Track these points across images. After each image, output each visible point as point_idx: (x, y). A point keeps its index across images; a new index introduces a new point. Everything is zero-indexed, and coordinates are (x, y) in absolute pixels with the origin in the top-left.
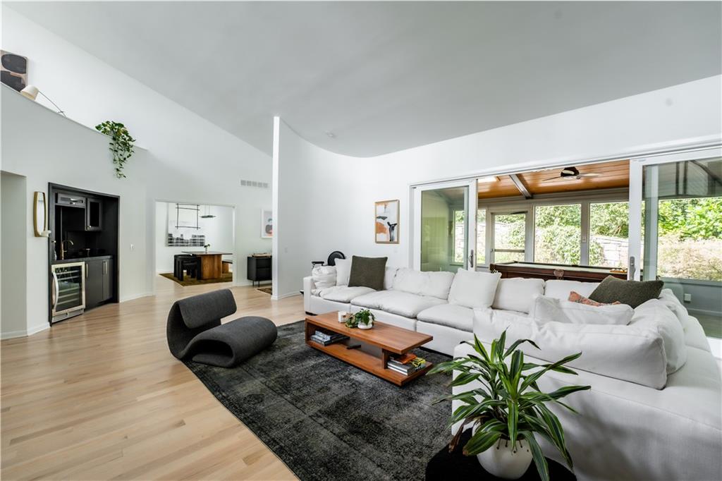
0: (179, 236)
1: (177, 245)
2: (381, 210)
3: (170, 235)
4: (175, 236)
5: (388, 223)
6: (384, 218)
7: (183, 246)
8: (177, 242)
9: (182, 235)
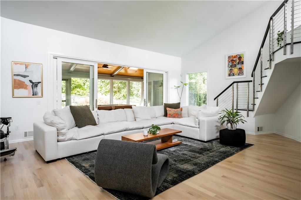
2: (21, 70)
5: (31, 81)
6: (25, 77)
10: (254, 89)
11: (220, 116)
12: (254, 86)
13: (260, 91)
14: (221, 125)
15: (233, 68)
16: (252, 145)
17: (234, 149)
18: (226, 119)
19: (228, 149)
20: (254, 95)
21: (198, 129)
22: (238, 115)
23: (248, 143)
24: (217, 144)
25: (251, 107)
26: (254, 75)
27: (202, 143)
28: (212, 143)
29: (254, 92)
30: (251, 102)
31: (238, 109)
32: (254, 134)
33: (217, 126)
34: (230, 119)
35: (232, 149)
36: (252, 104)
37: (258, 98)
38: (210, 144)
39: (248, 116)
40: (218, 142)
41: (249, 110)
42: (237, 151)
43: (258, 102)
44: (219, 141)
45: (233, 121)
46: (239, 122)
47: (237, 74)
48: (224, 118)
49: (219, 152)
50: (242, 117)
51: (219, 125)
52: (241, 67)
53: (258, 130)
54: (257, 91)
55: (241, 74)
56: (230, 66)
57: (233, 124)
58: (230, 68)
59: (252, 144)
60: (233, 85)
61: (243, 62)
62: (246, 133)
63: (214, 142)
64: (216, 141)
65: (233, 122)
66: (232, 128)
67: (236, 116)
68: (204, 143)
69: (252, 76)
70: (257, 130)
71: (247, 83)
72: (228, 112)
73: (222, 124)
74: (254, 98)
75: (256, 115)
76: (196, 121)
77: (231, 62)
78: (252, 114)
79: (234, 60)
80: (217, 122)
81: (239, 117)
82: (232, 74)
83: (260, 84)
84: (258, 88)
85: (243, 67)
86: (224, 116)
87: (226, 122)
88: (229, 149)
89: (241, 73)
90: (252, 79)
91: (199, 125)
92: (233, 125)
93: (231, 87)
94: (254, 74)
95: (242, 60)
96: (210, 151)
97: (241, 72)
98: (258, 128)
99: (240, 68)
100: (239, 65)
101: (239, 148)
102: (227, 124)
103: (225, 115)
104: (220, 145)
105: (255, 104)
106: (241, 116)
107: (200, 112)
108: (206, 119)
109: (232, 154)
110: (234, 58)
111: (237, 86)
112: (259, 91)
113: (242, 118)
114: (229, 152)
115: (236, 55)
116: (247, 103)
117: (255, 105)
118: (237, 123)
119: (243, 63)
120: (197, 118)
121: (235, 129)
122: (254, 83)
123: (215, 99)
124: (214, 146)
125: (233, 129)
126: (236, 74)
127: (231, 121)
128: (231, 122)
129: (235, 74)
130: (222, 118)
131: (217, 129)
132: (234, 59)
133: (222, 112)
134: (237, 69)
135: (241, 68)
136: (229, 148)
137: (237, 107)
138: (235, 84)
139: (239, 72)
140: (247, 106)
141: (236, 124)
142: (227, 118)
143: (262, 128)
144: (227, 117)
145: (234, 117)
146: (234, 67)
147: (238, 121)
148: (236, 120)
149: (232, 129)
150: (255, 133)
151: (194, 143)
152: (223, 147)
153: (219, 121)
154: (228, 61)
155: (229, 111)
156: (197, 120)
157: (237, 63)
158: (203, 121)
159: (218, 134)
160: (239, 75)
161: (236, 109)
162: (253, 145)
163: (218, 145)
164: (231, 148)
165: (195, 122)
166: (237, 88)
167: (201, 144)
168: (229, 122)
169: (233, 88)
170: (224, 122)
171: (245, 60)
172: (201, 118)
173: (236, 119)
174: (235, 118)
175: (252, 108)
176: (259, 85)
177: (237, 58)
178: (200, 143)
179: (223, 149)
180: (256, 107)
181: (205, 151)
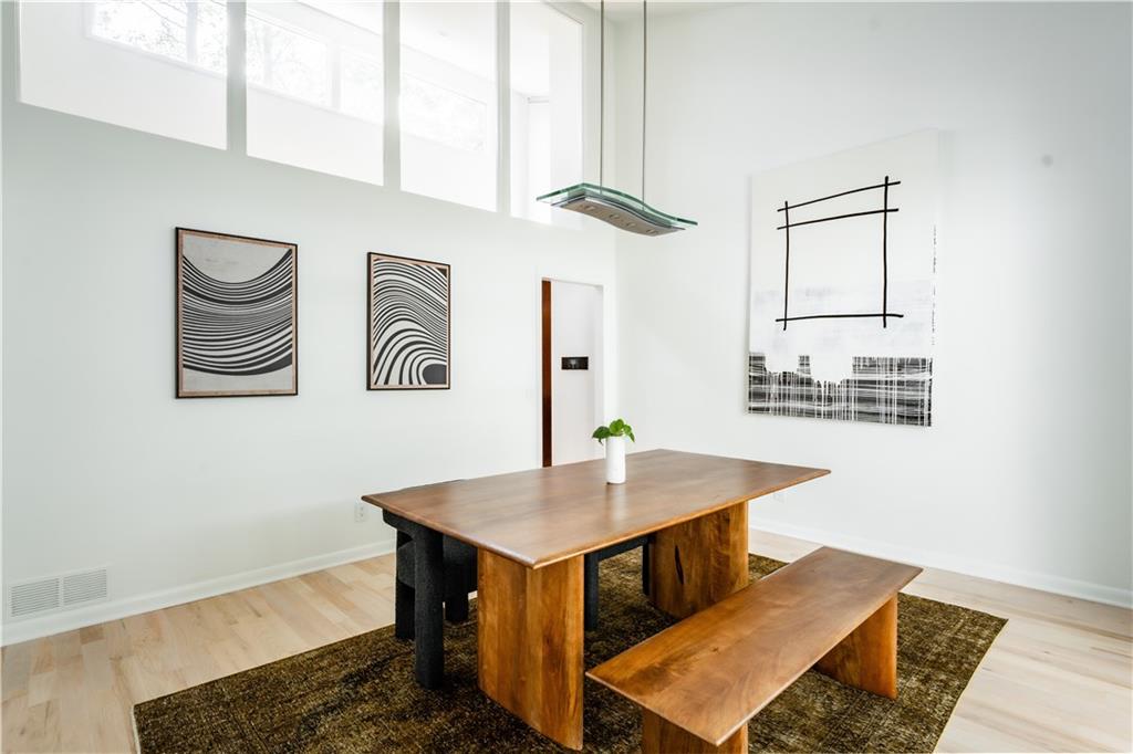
0: (793, 367)
1: (784, 411)
3: (756, 361)
4: (775, 366)
7: (810, 414)
8: (784, 396)
9: (804, 361)
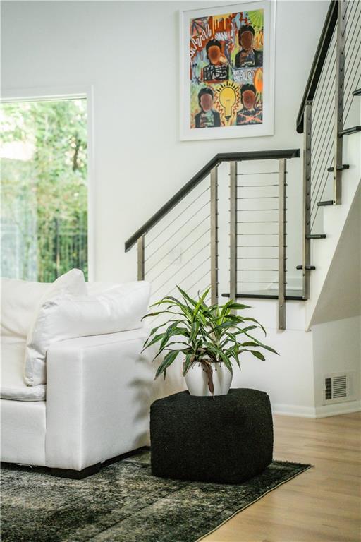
10: (307, 194)
11: (154, 331)
12: (308, 179)
13: (335, 200)
14: (157, 375)
15: (215, 87)
16: (303, 468)
17: (218, 494)
18: (179, 342)
19: (191, 498)
20: (308, 223)
21: (41, 406)
22: (238, 320)
23: (283, 460)
24: (136, 479)
25: (295, 282)
26: (310, 125)
27: (61, 482)
28: (112, 477)
29: (308, 208)
30: (295, 256)
31: (239, 292)
32: (310, 412)
33: (138, 383)
34: (200, 344)
35: (212, 495)
36: (299, 268)
37: (324, 236)
38: (103, 483)
39: (282, 326)
40: (145, 466)
41: (287, 298)
42: (235, 506)
43: (324, 254)
44: (148, 462)
45: (213, 349)
46: (239, 355)
47: (234, 118)
48: (172, 339)
49: (148, 518)
50: (254, 327)
51: (148, 374)
52: (251, 83)
53: (328, 396)
54: (320, 204)
55: (249, 118)
56: (198, 74)
57: (213, 366)
58: (203, 85)
59: (303, 463)
60: (213, 170)
61: (260, 53)
62: (273, 412)
63: (124, 471)
64: (133, 464)
65: (213, 356)
66: (210, 385)
67: (226, 327)
68: (70, 481)
69: (300, 130)
70: (323, 394)
71: (275, 164)
72: (192, 307)
73: (162, 369)
74: (308, 238)
75: (317, 319)
76: (29, 361)
77: (205, 54)
78: (299, 314)
79: (218, 43)
80: (141, 359)
81: (243, 331)
82: (208, 115)
83: (334, 165)
84: (324, 186)
85: (261, 80)
86: (174, 329)
87: (182, 358)
88: (194, 497)
89: (253, 113)
90: (298, 142)
91: (45, 383)
92: (215, 374)
93: (207, 180)
94: (309, 118)
95: (255, 43)
96: (102, 519)
97: (252, 109)
98: (328, 381)
99: (245, 88)
100: (242, 70)
101: (242, 490)
102: (187, 366)
103: (178, 321)
104: (151, 484)
105: (312, 264)
106: (251, 323)
107: (52, 310)
108: (80, 348)
109: (209, 524)
110: (217, 31)
111: (234, 175)
112: (331, 203)
113: (256, 334)
114: (195, 514)
115: (226, 13)
116: (276, 265)
117: (312, 272)
118: (232, 359)
119: (257, 60)
120: (32, 346)
121: (225, 392)
122: (308, 164)
123: (129, 245)
124: (124, 493)
125: (216, 393)
126: (228, 118)
127: (207, 352)
128: (206, 357)
129: (223, 118)
130: (160, 341)
131: (140, 397)
132: (220, 37)
133: (164, 306)
134: (234, 89)
135: (252, 88)
136: (197, 492)
137: (234, 281)
138: (224, 168)
139: (241, 107)
140: (276, 277)
141: (229, 366)
142: (186, 339)
143: (342, 381)
144: (187, 334)
145: (217, 331)
146: (218, 80)
147: (235, 352)
148: (227, 347)
149: (210, 394)
150: (313, 409)
151: (16, 491)
152: (167, 489)
153: (150, 353)
154: (192, 45)
155: (195, 304)
156: (33, 354)
157: (233, 58)
158: (69, 360)
159: (144, 426)
160: (240, 121)
161: (228, 292)
162: (308, 466)
163: (141, 485)
164: (204, 490)
165: (27, 369)
166: (234, 187)
167: (54, 488)
168: (196, 359)
169: (215, 186)
170: (172, 357)
171: (271, 42)
172: (56, 344)
173: (226, 342)
174: (225, 336)
175: (301, 288)
176: (330, 170)
177: (233, 32)
178: (47, 482)
179: (166, 503)
180: (319, 280)
181: (76, 523)
